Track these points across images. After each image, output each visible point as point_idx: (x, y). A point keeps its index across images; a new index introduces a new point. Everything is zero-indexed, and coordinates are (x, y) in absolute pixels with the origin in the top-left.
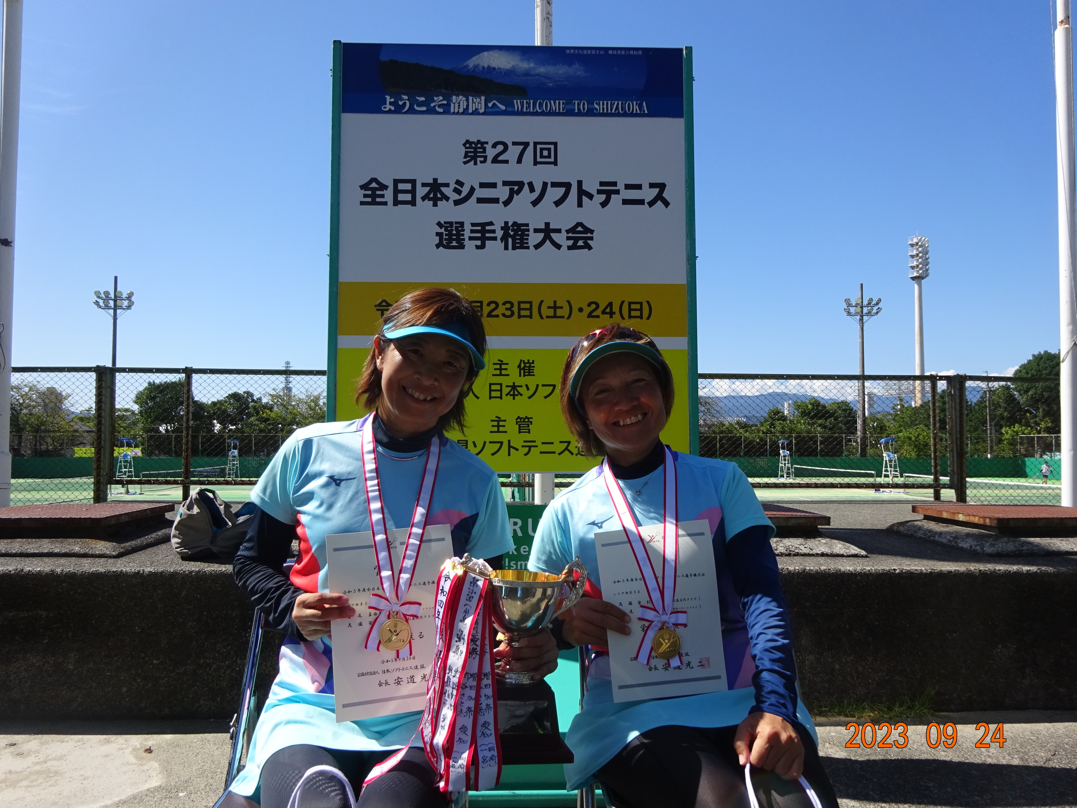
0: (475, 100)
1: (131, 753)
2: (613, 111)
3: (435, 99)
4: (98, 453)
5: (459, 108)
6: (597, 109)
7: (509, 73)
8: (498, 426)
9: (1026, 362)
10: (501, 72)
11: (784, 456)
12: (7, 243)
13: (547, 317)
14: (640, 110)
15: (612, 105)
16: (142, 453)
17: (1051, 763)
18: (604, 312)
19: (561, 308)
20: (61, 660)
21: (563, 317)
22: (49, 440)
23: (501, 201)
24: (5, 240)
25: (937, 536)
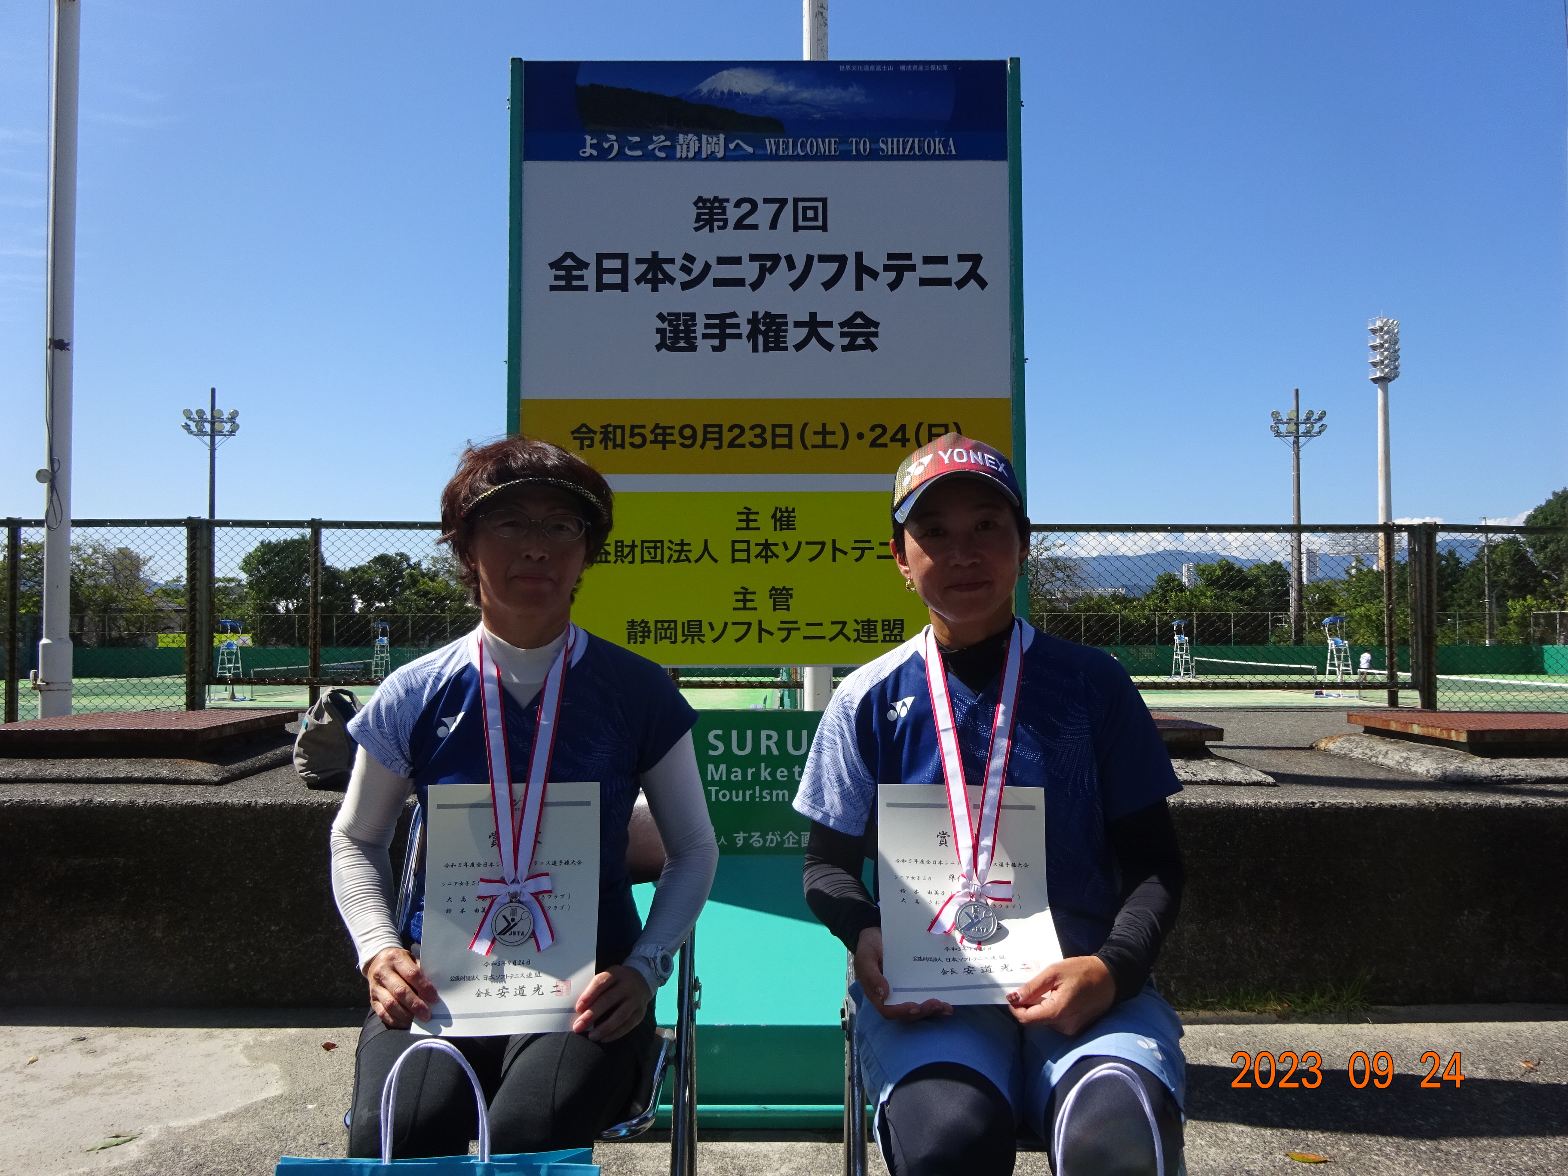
0: (710, 139)
1: (242, 1051)
2: (907, 153)
3: (655, 138)
4: (191, 640)
5: (688, 151)
6: (883, 150)
7: (759, 100)
8: (745, 601)
9: (1543, 503)
10: (747, 100)
11: (1181, 644)
12: (62, 345)
13: (814, 446)
14: (945, 151)
15: (905, 144)
16: (253, 641)
17: (1532, 1075)
18: (893, 439)
19: (833, 433)
20: (144, 925)
21: (835, 446)
22: (122, 623)
23: (748, 282)
24: (61, 341)
25: (1381, 757)
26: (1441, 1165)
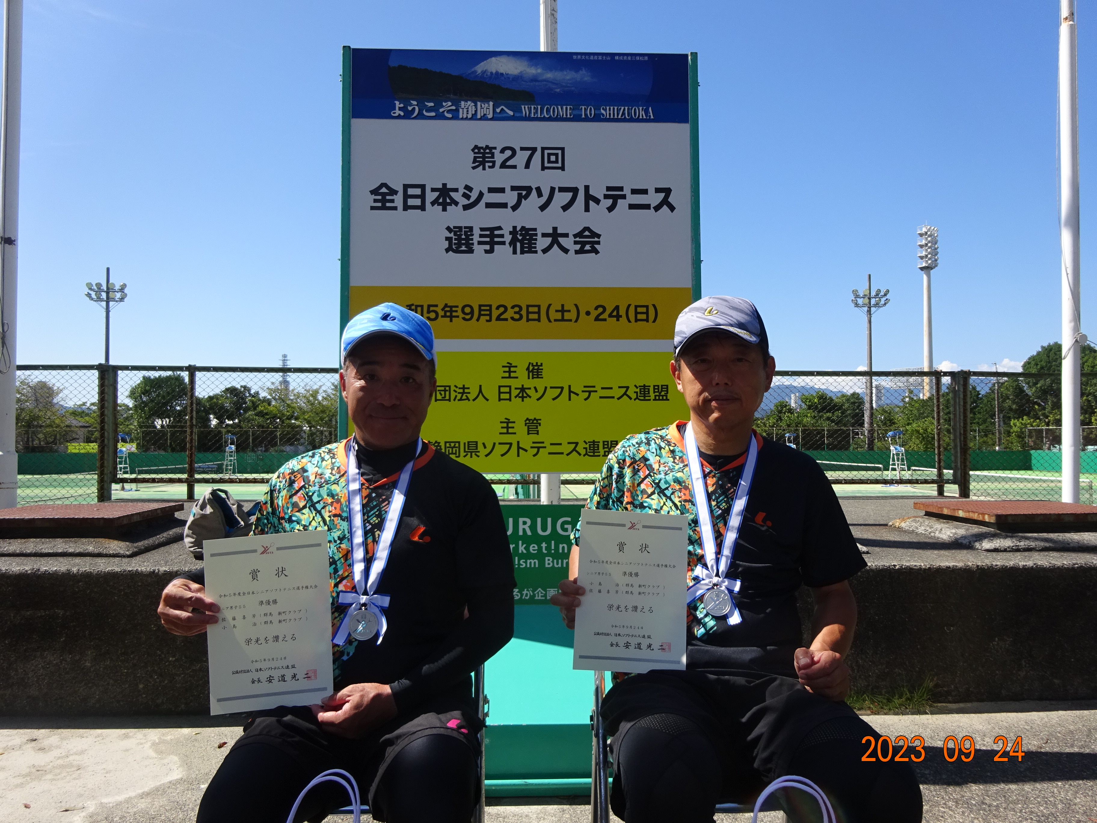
0: (483, 105)
1: (151, 747)
2: (620, 117)
3: (444, 104)
4: (102, 449)
5: (467, 114)
6: (603, 115)
7: (517, 78)
8: (508, 428)
9: (1035, 354)
10: (509, 78)
12: (9, 241)
13: (555, 320)
14: (646, 116)
15: (618, 111)
16: (138, 448)
18: (610, 316)
19: (569, 311)
20: (77, 658)
21: (570, 320)
22: (41, 436)
23: (510, 205)
24: (9, 239)
25: (937, 532)
26: (986, 813)
